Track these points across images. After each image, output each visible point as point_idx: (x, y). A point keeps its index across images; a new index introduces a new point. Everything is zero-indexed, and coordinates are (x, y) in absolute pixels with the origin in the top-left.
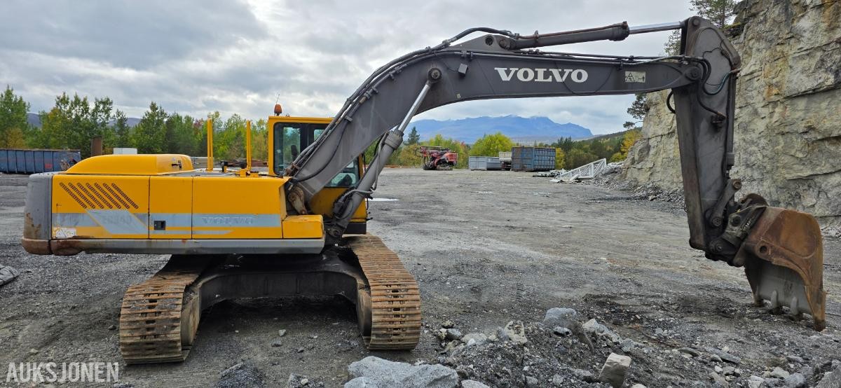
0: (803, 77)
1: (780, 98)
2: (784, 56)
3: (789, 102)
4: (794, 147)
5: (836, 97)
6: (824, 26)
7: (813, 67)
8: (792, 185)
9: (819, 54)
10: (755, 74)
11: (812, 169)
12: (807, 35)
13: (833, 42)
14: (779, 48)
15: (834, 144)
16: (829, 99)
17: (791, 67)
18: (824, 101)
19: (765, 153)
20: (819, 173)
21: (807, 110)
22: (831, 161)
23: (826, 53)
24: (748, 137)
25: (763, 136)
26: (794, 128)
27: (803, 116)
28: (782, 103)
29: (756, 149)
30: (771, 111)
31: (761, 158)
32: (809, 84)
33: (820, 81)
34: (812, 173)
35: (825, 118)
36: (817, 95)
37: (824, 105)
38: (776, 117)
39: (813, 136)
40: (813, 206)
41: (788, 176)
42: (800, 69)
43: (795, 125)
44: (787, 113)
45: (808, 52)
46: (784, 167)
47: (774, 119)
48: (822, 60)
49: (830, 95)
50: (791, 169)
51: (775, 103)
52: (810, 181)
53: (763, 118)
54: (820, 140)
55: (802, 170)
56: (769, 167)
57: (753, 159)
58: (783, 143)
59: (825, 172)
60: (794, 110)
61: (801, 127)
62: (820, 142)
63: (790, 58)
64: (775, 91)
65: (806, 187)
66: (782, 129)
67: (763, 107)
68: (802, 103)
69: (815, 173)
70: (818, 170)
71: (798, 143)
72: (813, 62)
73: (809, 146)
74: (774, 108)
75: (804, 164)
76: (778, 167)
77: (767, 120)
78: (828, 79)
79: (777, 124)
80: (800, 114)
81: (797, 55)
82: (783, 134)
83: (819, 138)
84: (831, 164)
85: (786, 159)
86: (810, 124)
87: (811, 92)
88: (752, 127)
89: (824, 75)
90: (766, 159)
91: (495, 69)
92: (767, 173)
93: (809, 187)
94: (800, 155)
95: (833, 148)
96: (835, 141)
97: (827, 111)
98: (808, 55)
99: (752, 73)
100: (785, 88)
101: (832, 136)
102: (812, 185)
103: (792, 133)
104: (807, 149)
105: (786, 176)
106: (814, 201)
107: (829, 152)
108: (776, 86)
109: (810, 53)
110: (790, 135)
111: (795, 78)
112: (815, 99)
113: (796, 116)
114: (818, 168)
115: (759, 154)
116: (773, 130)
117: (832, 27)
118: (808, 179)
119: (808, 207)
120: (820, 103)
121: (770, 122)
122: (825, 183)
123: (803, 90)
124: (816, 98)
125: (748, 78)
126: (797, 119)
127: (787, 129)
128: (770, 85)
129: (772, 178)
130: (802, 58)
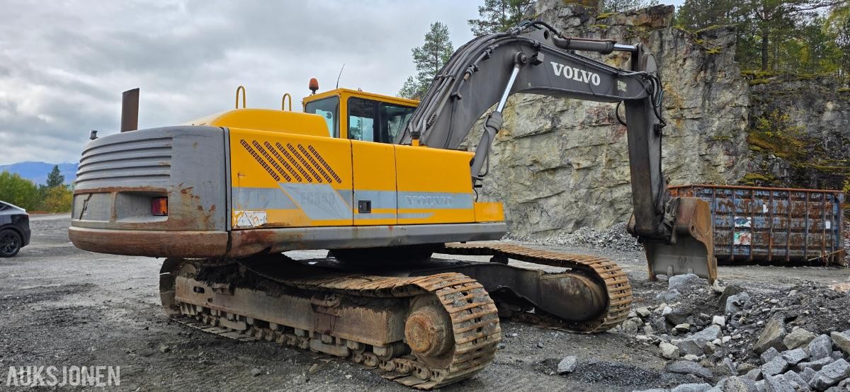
0: (528, 122)
1: (510, 138)
2: (511, 106)
3: (517, 141)
4: (523, 177)
5: (551, 138)
7: (535, 114)
8: (522, 208)
9: (539, 104)
11: (537, 194)
15: (551, 174)
16: (546, 140)
17: (518, 114)
18: (542, 141)
19: (500, 182)
20: (542, 197)
21: (531, 148)
22: (550, 187)
23: (546, 104)
25: (496, 169)
26: (522, 162)
27: (529, 153)
28: (512, 142)
29: (491, 180)
30: (503, 148)
31: (496, 187)
32: (532, 128)
33: (540, 125)
34: (536, 197)
35: (545, 154)
36: (538, 136)
37: (543, 144)
38: (507, 153)
39: (537, 168)
40: (538, 223)
41: (520, 201)
42: (525, 116)
43: (523, 160)
44: (516, 150)
46: (516, 193)
47: (506, 156)
48: (542, 109)
49: (547, 136)
50: (521, 194)
51: (505, 143)
52: (535, 204)
53: (495, 155)
54: (542, 171)
55: (529, 195)
56: (503, 194)
57: (489, 188)
58: (514, 174)
59: (546, 196)
60: (521, 148)
61: (529, 161)
62: (541, 173)
63: (517, 106)
64: (505, 133)
65: (531, 209)
66: (513, 163)
67: (496, 145)
68: (527, 143)
69: (539, 197)
70: (541, 194)
71: (526, 174)
72: (536, 110)
73: (534, 176)
74: (505, 146)
75: (530, 190)
76: (511, 194)
77: (500, 156)
78: (547, 124)
79: (509, 158)
80: (525, 151)
81: (523, 104)
82: (513, 167)
83: (542, 169)
84: (550, 189)
85: (517, 187)
86: (535, 159)
87: (534, 134)
89: (543, 121)
90: (501, 188)
91: (552, 63)
92: (502, 198)
93: (534, 208)
94: (528, 183)
95: (550, 177)
96: (553, 172)
97: (546, 149)
98: (531, 105)
100: (514, 131)
101: (552, 167)
102: (536, 205)
103: (521, 166)
104: (533, 178)
105: (518, 200)
106: (539, 219)
107: (549, 180)
108: (507, 129)
109: (534, 103)
110: (519, 168)
111: (522, 122)
113: (524, 153)
114: (541, 193)
115: (494, 184)
116: (506, 164)
119: (534, 224)
120: (540, 143)
121: (503, 158)
122: (546, 204)
123: (529, 132)
124: (537, 139)
126: (525, 155)
127: (517, 163)
128: (500, 128)
129: (506, 202)
130: (526, 107)
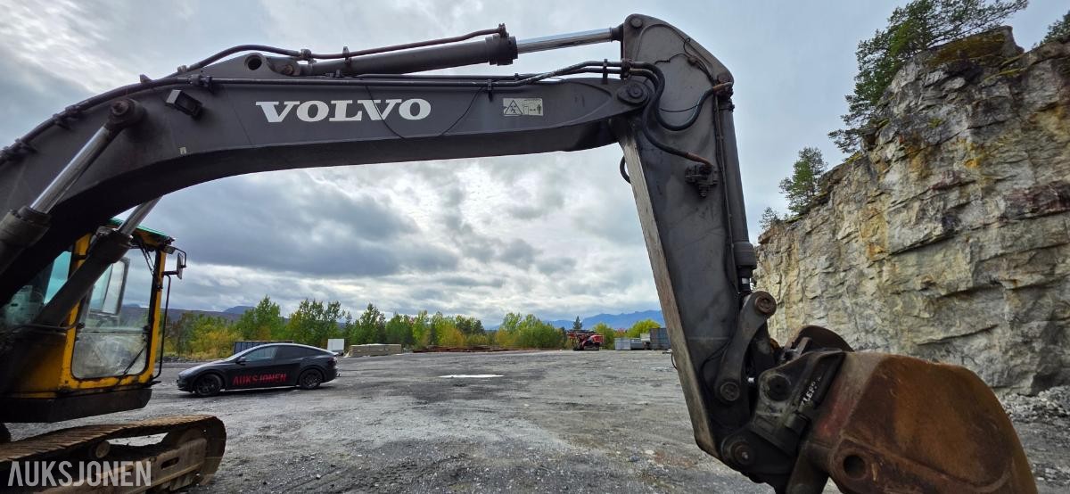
0: (905, 230)
1: (885, 255)
2: (878, 214)
3: (896, 258)
4: (915, 307)
5: (950, 247)
6: (914, 176)
7: (914, 219)
8: (926, 351)
9: (916, 205)
10: (852, 236)
11: (947, 330)
12: (897, 188)
13: (929, 189)
14: (870, 206)
15: (965, 300)
16: (944, 250)
17: (889, 222)
18: (937, 253)
19: (883, 315)
20: (956, 335)
21: (919, 265)
22: (967, 319)
23: (925, 202)
24: (860, 300)
25: (876, 298)
26: (910, 286)
27: (917, 272)
28: (889, 260)
29: (872, 312)
30: (878, 270)
31: (880, 321)
32: (911, 237)
33: (926, 232)
34: (947, 336)
35: (944, 271)
36: (928, 248)
37: (939, 257)
38: (885, 276)
39: (935, 292)
41: (919, 341)
42: (898, 223)
43: (911, 282)
44: (898, 271)
45: (903, 204)
46: (910, 330)
47: (884, 279)
48: (922, 210)
49: (944, 245)
50: (919, 331)
51: (881, 262)
52: (947, 345)
53: (871, 279)
54: (945, 296)
55: (932, 332)
56: (891, 331)
58: (901, 303)
59: (963, 333)
60: (905, 266)
61: (917, 284)
62: (946, 299)
63: (885, 213)
64: (877, 249)
65: (944, 353)
66: (896, 288)
67: (869, 267)
68: (912, 259)
69: (949, 335)
70: (953, 332)
71: (919, 302)
72: (913, 214)
73: (933, 304)
74: (880, 267)
75: (933, 325)
76: (902, 331)
77: (877, 281)
78: (935, 229)
79: (889, 283)
80: (911, 270)
81: (892, 209)
82: (898, 293)
83: (943, 294)
84: (969, 324)
85: (909, 321)
86: (927, 279)
87: (918, 245)
88: (862, 289)
89: (931, 225)
90: (886, 323)
92: (892, 337)
93: (948, 352)
94: (927, 315)
95: (965, 305)
96: (965, 296)
97: (944, 263)
98: (904, 207)
99: (849, 235)
100: (887, 245)
101: (959, 290)
102: (951, 349)
103: (909, 292)
104: (932, 308)
105: (915, 340)
107: (962, 309)
108: (878, 244)
109: (906, 205)
110: (906, 294)
111: (896, 233)
112: (926, 253)
113: (909, 273)
114: (953, 330)
115: (876, 318)
116: (886, 290)
117: (923, 175)
118: (944, 343)
120: (933, 256)
121: (880, 282)
122: (967, 347)
123: (908, 243)
124: (927, 251)
125: (845, 240)
126: (911, 275)
127: (901, 288)
128: (871, 244)
129: (900, 344)
130: (898, 211)
